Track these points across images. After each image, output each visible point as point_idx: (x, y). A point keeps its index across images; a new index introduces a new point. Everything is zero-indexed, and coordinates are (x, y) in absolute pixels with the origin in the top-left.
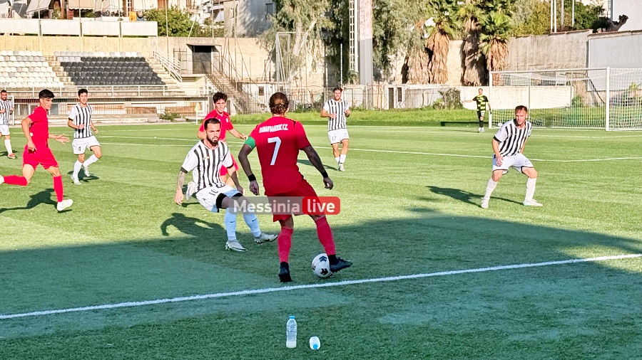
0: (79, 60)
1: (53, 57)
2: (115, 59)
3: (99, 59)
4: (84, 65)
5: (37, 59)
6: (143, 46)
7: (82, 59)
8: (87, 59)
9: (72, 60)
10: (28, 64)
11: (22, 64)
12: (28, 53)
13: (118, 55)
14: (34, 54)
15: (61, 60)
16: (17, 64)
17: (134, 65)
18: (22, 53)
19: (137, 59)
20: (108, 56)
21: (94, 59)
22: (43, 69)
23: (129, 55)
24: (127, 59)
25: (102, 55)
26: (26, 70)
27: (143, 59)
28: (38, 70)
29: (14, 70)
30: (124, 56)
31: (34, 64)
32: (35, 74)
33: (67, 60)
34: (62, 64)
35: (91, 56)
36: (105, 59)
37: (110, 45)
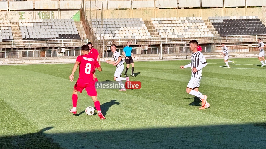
0: (222, 21)
1: (208, 20)
2: (243, 20)
3: (233, 20)
4: (225, 24)
5: (199, 21)
6: (259, 12)
7: (224, 20)
8: (227, 20)
9: (219, 21)
10: (194, 24)
11: (191, 24)
12: (194, 18)
13: (245, 18)
14: (198, 18)
15: (212, 21)
16: (188, 25)
17: (254, 23)
18: (191, 18)
19: (255, 20)
20: (239, 18)
21: (231, 20)
22: (203, 27)
23: (251, 18)
24: (250, 20)
25: (235, 18)
26: (193, 27)
27: (259, 20)
28: (200, 27)
29: (187, 28)
30: (248, 18)
31: (198, 24)
32: (198, 30)
33: (215, 22)
34: (213, 24)
35: (229, 19)
36: (237, 20)
37: (240, 12)
